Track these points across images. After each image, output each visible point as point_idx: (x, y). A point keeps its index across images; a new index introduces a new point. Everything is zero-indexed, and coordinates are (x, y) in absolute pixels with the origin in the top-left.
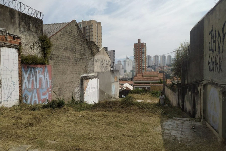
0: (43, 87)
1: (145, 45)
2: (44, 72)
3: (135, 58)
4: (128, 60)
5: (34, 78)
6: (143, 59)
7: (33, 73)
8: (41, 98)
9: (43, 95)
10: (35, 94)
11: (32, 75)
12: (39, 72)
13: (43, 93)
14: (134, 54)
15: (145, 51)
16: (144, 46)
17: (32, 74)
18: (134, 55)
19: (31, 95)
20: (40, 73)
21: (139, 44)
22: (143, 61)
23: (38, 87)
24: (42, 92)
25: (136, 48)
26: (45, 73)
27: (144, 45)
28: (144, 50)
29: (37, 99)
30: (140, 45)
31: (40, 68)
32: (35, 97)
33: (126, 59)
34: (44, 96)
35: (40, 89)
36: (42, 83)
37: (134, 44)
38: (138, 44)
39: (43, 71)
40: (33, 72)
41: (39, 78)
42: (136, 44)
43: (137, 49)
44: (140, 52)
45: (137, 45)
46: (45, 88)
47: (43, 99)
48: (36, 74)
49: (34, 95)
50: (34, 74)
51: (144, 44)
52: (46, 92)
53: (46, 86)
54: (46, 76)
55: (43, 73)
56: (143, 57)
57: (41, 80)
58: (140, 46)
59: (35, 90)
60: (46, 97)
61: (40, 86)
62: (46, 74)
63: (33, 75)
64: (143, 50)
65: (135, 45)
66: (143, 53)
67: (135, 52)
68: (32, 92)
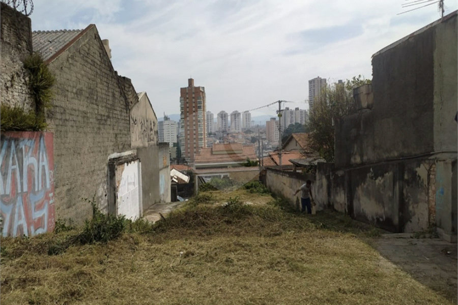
0: (36, 190)
1: (203, 91)
2: (38, 151)
3: (183, 117)
4: (167, 122)
5: (16, 167)
6: (199, 119)
7: (14, 155)
8: (34, 218)
9: (37, 210)
10: (19, 209)
11: (11, 158)
12: (28, 150)
13: (37, 204)
14: (182, 108)
15: (203, 103)
16: (201, 94)
17: (12, 156)
18: (182, 112)
19: (10, 212)
20: (30, 154)
21: (192, 89)
22: (199, 123)
23: (25, 190)
24: (35, 203)
25: (184, 98)
26: (41, 153)
27: (201, 91)
28: (202, 100)
29: (23, 222)
30: (193, 91)
31: (29, 140)
32: (20, 216)
33: (163, 120)
34: (38, 212)
35: (31, 195)
36: (34, 179)
37: (181, 89)
38: (189, 90)
39: (36, 147)
40: (15, 152)
41: (28, 166)
42: (185, 88)
43: (188, 98)
44: (194, 105)
45: (187, 92)
46: (41, 191)
47: (36, 220)
48: (20, 155)
49: (17, 210)
50: (15, 156)
51: (201, 89)
52: (42, 203)
53: (42, 186)
54: (43, 161)
55: (36, 152)
56: (200, 116)
57: (31, 170)
58: (194, 93)
59: (19, 198)
60: (44, 215)
61: (29, 188)
62: (43, 155)
63: (13, 158)
64: (198, 100)
65: (183, 90)
66: (200, 107)
67: (183, 106)
68: (12, 205)
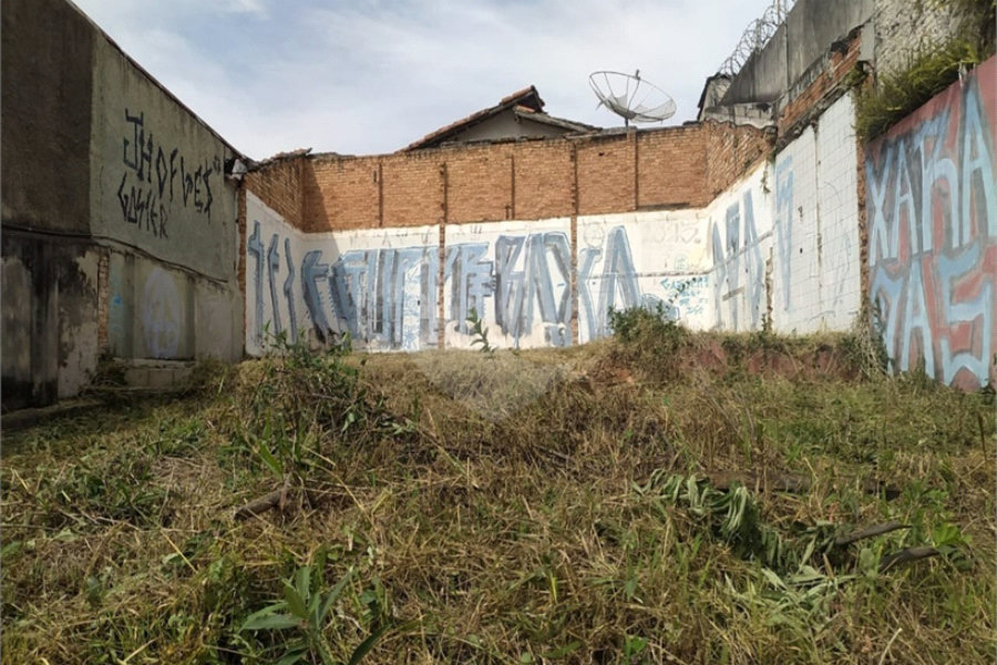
0: (955, 244)
2: (958, 135)
5: (909, 197)
7: (903, 172)
8: (949, 320)
9: (958, 301)
10: (915, 291)
11: (899, 181)
12: (931, 146)
13: (958, 283)
17: (900, 175)
19: (898, 296)
20: (936, 154)
23: (927, 246)
24: (952, 279)
26: (968, 137)
29: (922, 321)
31: (933, 119)
32: (916, 308)
34: (961, 306)
35: (940, 260)
36: (949, 217)
39: (954, 130)
40: (905, 166)
41: (934, 185)
46: (971, 246)
47: (955, 328)
48: (914, 167)
49: (910, 293)
50: (906, 172)
52: (976, 279)
53: (973, 232)
54: (974, 157)
55: (954, 143)
57: (940, 195)
59: (915, 265)
60: (980, 318)
61: (936, 240)
62: (973, 142)
63: (902, 180)
68: (901, 279)
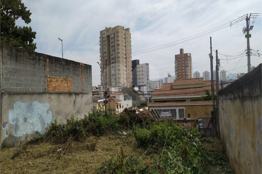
1: (190, 56)
3: (177, 73)
6: (187, 74)
14: (176, 68)
15: (189, 63)
16: (188, 58)
18: (176, 70)
21: (182, 55)
22: (187, 77)
25: (178, 61)
27: (188, 56)
28: (189, 62)
30: (183, 56)
37: (175, 55)
38: (180, 56)
42: (178, 55)
43: (179, 61)
44: (184, 65)
45: (179, 57)
51: (188, 55)
56: (188, 72)
58: (184, 58)
64: (186, 62)
65: (177, 57)
66: (188, 66)
67: (176, 66)
